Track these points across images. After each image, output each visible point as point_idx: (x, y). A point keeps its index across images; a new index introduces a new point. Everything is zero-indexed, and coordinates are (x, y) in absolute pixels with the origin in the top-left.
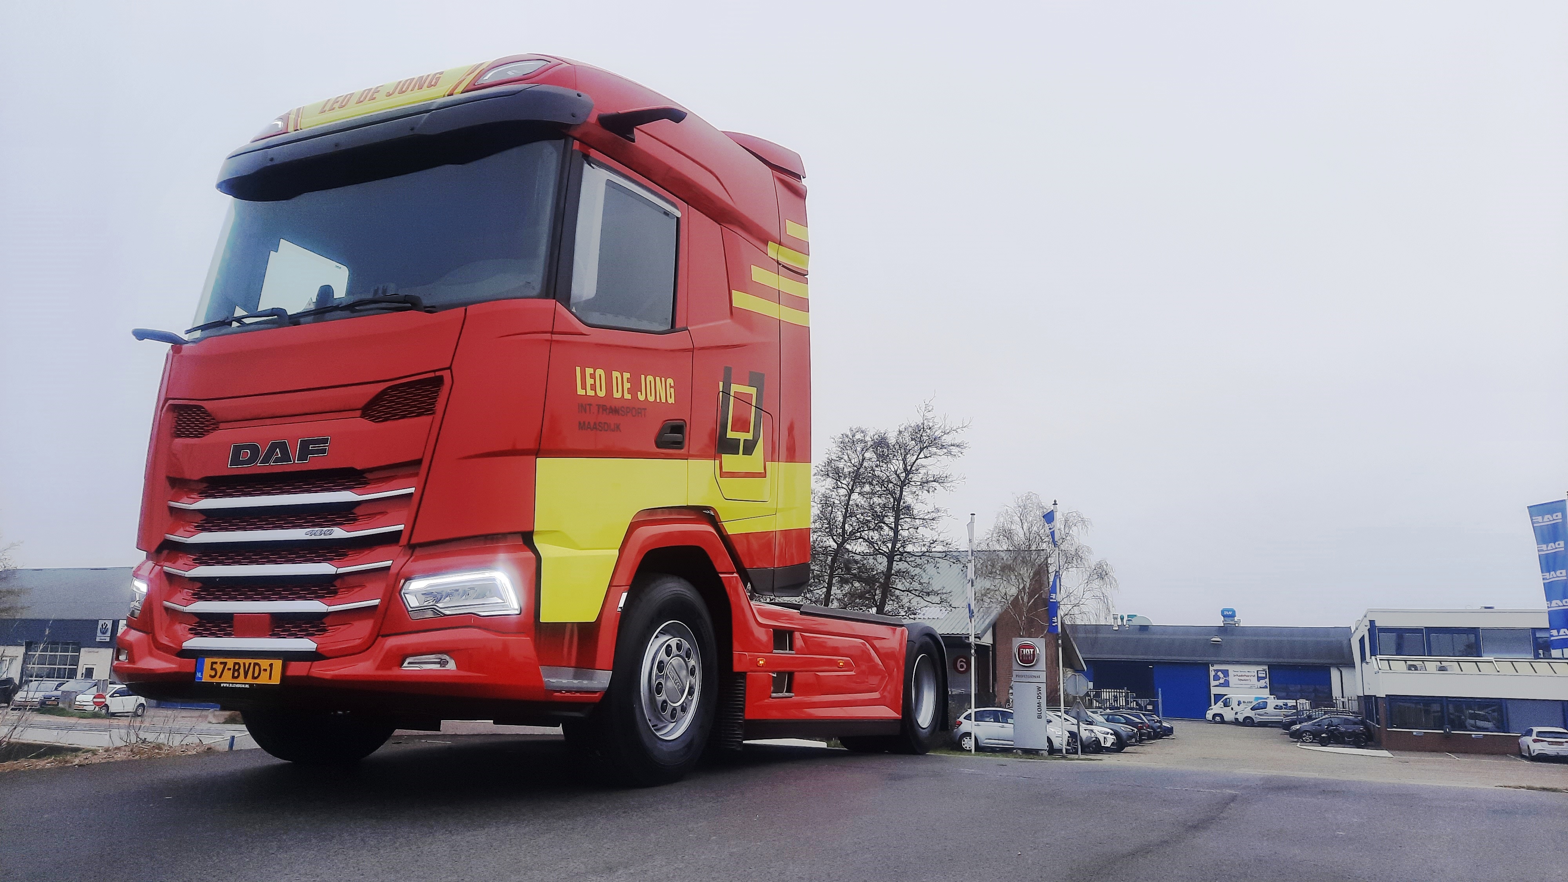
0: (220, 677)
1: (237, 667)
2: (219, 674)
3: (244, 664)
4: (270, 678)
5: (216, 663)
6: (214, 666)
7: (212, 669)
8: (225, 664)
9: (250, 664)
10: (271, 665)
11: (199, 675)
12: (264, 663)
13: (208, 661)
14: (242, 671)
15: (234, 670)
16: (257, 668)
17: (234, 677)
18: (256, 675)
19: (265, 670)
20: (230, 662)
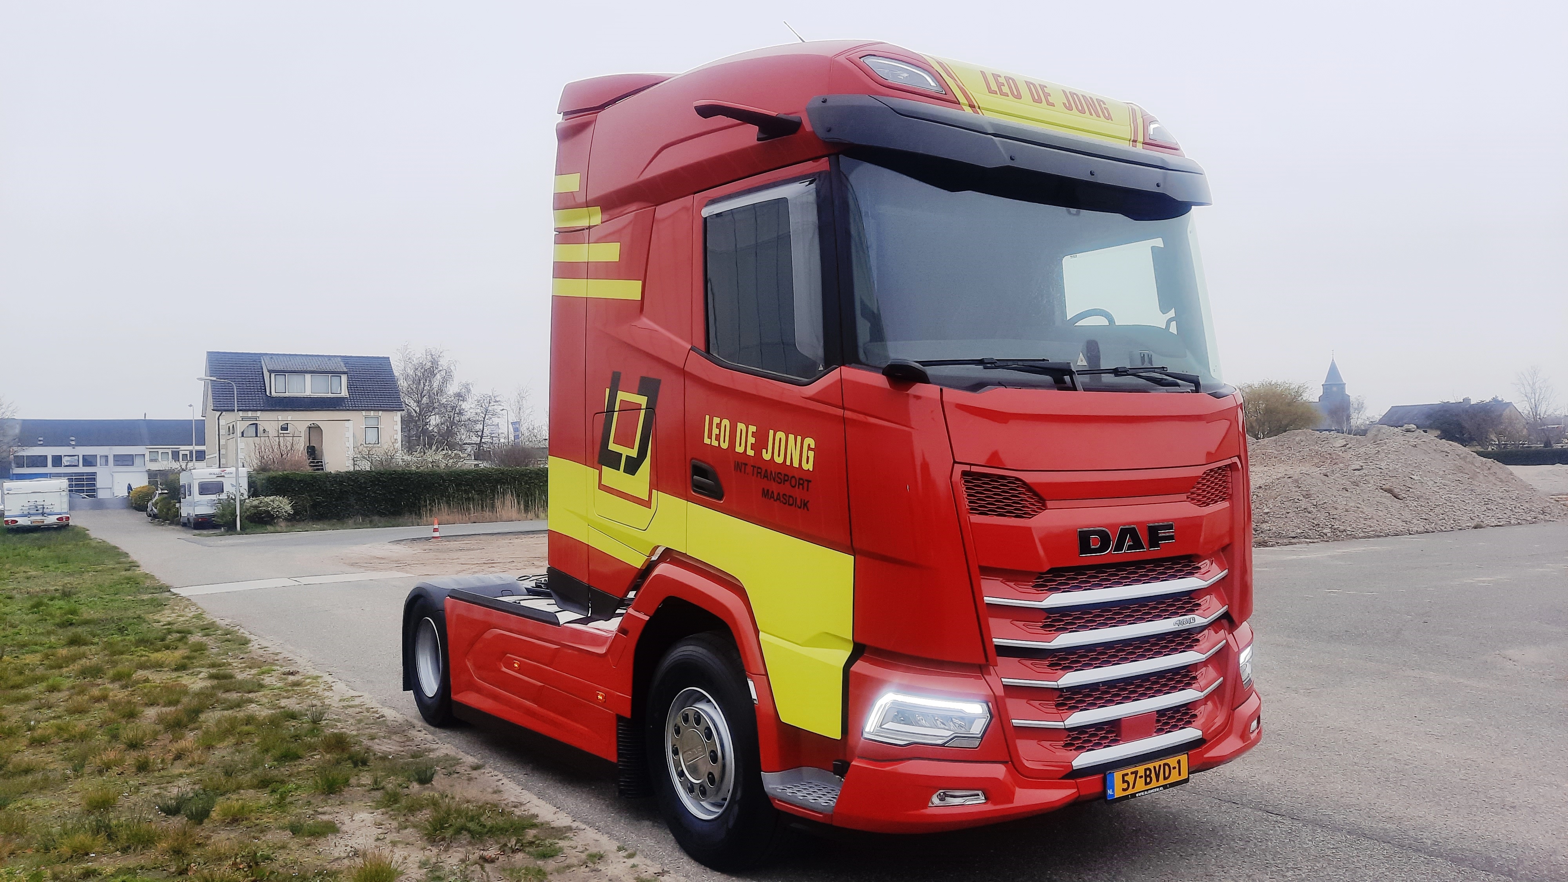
0: (1133, 787)
1: (1148, 773)
2: (1131, 786)
3: (1155, 768)
4: (1180, 774)
5: (1127, 774)
6: (1126, 778)
7: (1124, 781)
8: (1136, 773)
9: (1160, 766)
10: (1179, 762)
11: (1110, 792)
12: (1172, 761)
13: (1118, 775)
14: (1153, 775)
15: (1146, 776)
16: (1167, 767)
17: (1146, 784)
18: (1167, 776)
19: (1174, 768)
20: (1141, 769)
